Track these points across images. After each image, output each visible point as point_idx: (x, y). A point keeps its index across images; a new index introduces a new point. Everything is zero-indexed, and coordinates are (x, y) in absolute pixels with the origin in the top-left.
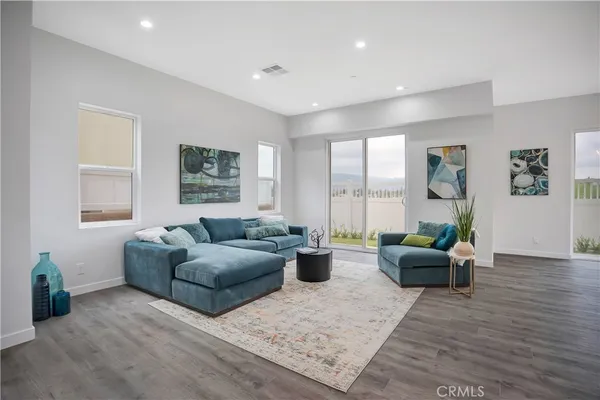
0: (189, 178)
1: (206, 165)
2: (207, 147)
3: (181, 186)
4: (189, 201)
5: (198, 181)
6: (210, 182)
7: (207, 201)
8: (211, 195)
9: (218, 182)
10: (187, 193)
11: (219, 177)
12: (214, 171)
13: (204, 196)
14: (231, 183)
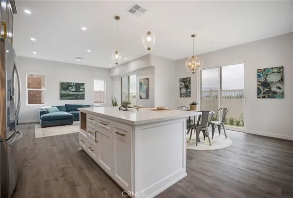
0: (63, 92)
1: (70, 88)
2: (70, 82)
3: (61, 94)
4: (63, 99)
5: (67, 93)
6: (71, 93)
7: (70, 99)
8: (72, 97)
9: (75, 93)
10: (62, 96)
11: (75, 91)
12: (74, 89)
13: (69, 97)
14: (81, 93)
